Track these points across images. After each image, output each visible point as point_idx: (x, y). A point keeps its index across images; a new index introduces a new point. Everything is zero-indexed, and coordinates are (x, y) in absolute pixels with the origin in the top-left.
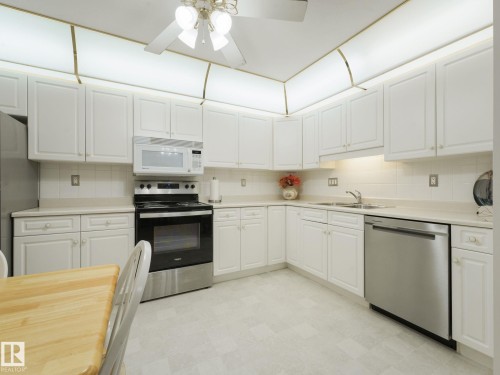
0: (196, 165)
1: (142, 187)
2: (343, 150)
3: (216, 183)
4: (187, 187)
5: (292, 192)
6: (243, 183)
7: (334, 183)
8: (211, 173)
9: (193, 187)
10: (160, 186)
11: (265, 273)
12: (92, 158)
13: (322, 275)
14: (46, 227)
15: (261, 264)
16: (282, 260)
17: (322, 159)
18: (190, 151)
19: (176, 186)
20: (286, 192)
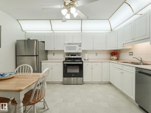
0: (80, 49)
1: (69, 56)
2: (132, 41)
3: (86, 54)
4: (78, 56)
5: (115, 57)
6: (96, 54)
7: (131, 54)
8: (85, 51)
9: (80, 56)
10: (71, 56)
11: (101, 84)
12: (56, 49)
13: (120, 88)
14: (46, 64)
15: (99, 80)
16: (108, 81)
17: (124, 45)
18: (78, 45)
19: (75, 55)
20: (112, 57)
